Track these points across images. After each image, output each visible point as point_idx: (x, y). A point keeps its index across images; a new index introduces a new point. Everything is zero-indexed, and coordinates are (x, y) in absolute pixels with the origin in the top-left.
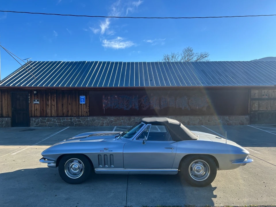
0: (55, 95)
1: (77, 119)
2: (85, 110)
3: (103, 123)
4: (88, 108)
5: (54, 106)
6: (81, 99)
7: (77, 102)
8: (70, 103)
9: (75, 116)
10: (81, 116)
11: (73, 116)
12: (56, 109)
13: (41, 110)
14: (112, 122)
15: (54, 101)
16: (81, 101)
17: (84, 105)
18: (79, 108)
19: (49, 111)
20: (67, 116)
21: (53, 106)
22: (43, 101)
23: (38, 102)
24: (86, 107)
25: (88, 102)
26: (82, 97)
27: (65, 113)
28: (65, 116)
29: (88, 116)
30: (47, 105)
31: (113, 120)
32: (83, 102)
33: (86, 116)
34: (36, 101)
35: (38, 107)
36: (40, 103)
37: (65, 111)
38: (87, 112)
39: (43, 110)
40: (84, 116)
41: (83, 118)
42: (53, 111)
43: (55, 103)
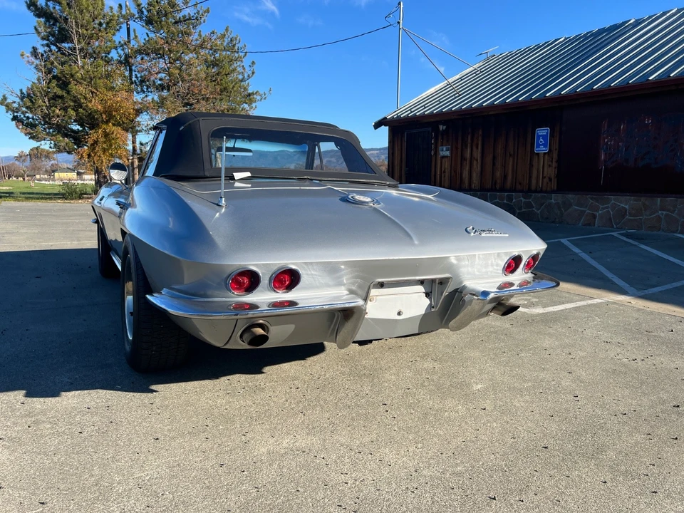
0: (480, 133)
1: (523, 200)
2: (546, 171)
3: (594, 217)
4: (554, 164)
5: (477, 160)
6: (539, 136)
7: (529, 149)
8: (512, 153)
9: (520, 191)
10: (536, 191)
11: (515, 191)
12: (479, 168)
13: (453, 172)
14: (623, 213)
15: (477, 148)
16: (538, 146)
17: (546, 156)
18: (531, 166)
19: (466, 174)
20: (503, 190)
21: (475, 162)
22: (457, 148)
23: (448, 153)
24: (550, 163)
25: (556, 146)
26: (543, 132)
27: (498, 181)
28: (498, 187)
29: (553, 192)
30: (465, 160)
31: (627, 207)
32: (542, 149)
33: (546, 192)
34: (445, 149)
35: (446, 164)
36: (451, 153)
37: (498, 174)
38: (550, 180)
39: (455, 172)
40: (541, 191)
41: (539, 195)
42: (474, 175)
43: (477, 154)
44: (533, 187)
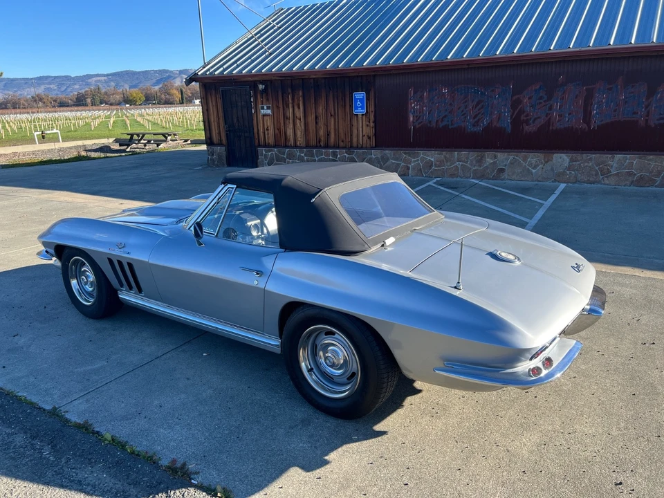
0: (301, 93)
1: (347, 156)
2: (364, 130)
3: (408, 168)
4: (372, 124)
5: (300, 119)
6: (356, 100)
7: (348, 107)
8: (333, 113)
9: (344, 148)
10: (357, 148)
11: (338, 147)
12: (303, 127)
13: (277, 131)
14: (430, 165)
15: (299, 108)
16: (357, 108)
17: (364, 117)
18: (352, 125)
19: (290, 132)
20: (327, 147)
21: (298, 121)
22: (278, 107)
23: (269, 112)
24: (368, 123)
25: (372, 108)
26: (359, 95)
27: (322, 139)
28: (322, 144)
29: (372, 148)
30: (287, 118)
31: (433, 159)
32: (360, 111)
33: (366, 148)
34: (265, 107)
35: (269, 122)
36: (273, 112)
37: (322, 132)
38: (369, 138)
39: (279, 129)
40: (362, 148)
41: (361, 151)
42: (299, 133)
43: (300, 113)
44: (355, 144)
